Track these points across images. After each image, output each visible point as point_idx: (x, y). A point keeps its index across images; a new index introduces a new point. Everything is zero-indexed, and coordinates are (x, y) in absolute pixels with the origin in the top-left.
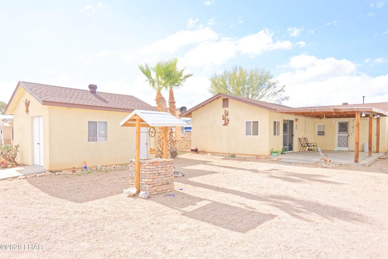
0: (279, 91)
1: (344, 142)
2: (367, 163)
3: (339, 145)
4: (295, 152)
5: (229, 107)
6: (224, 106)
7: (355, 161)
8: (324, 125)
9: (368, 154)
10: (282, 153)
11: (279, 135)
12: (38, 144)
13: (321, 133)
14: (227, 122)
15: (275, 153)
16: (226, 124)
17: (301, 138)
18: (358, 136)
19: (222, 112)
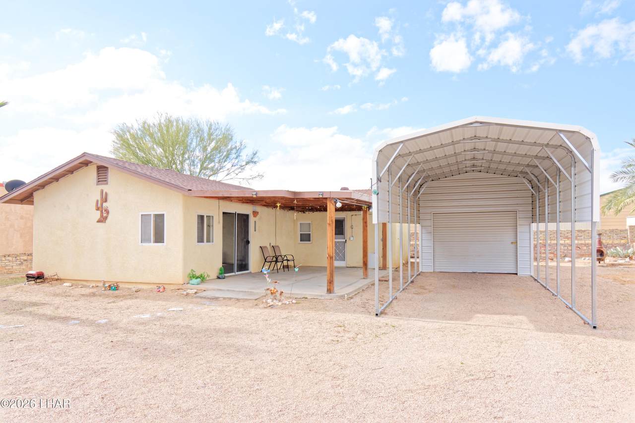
0: (247, 163)
2: (347, 294)
4: (252, 272)
5: (109, 183)
6: (99, 183)
7: (328, 290)
8: (310, 224)
9: (362, 274)
10: (218, 278)
11: (213, 242)
13: (305, 238)
14: (105, 215)
15: (197, 278)
16: (103, 220)
17: (266, 247)
18: (331, 243)
19: (96, 193)
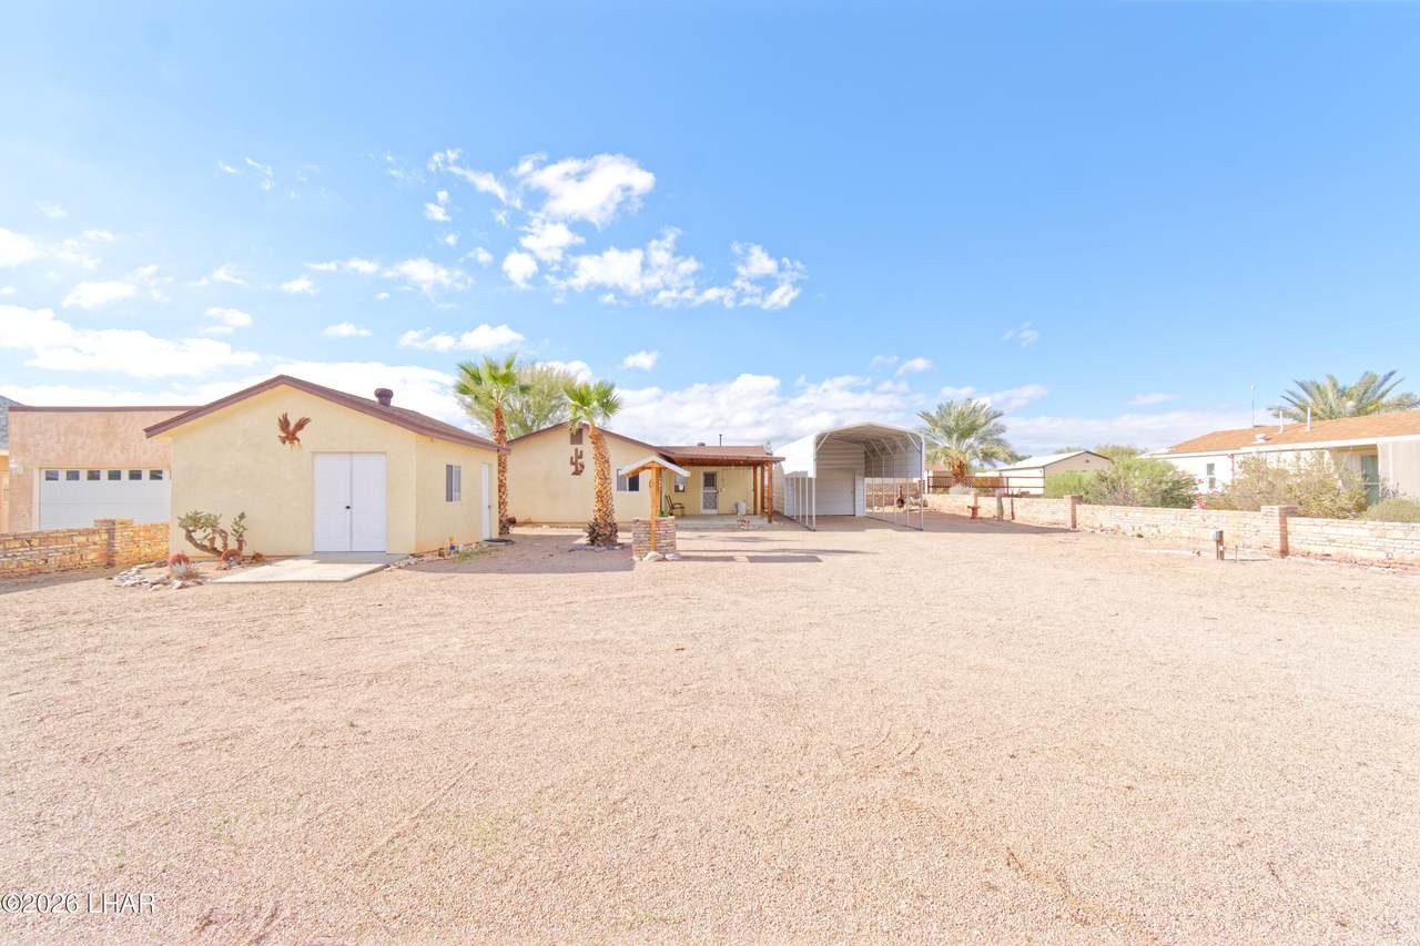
1: (711, 502)
3: (705, 507)
6: (572, 442)
12: (348, 507)
14: (579, 469)
16: (577, 473)
19: (570, 450)
